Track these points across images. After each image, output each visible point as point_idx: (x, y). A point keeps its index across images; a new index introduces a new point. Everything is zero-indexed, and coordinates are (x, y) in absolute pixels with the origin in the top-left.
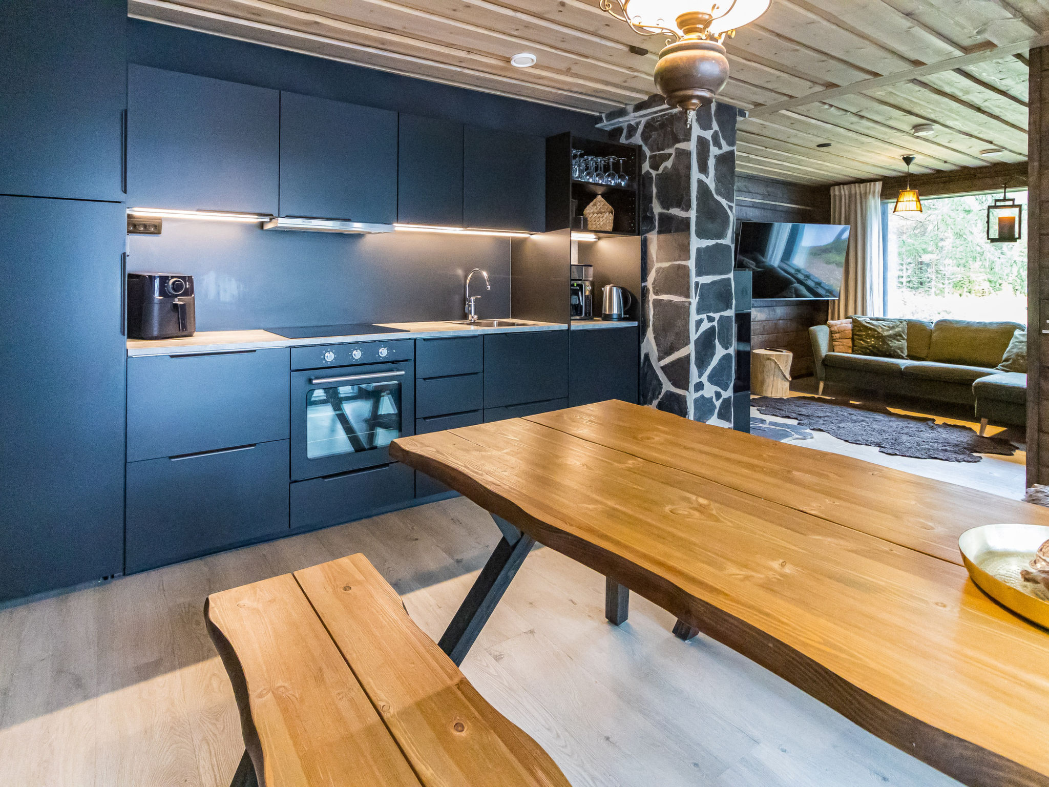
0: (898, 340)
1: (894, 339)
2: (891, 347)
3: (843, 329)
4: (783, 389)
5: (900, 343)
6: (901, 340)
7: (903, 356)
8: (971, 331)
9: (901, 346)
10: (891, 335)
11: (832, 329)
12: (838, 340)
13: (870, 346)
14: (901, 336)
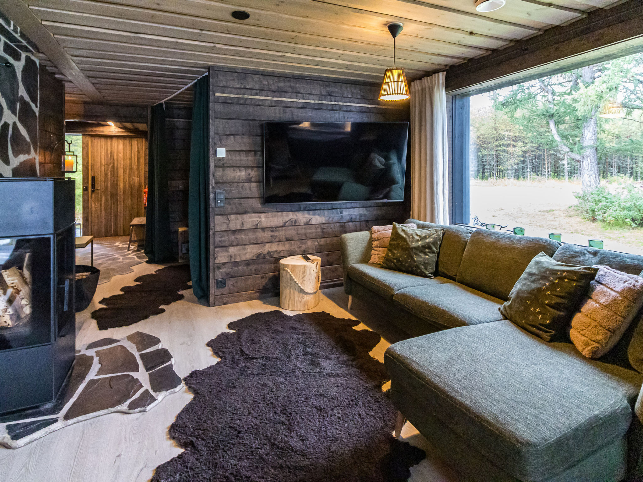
0: (426, 254)
1: (421, 252)
2: (415, 261)
3: (382, 236)
4: (300, 302)
5: (427, 257)
6: (429, 254)
7: (425, 274)
8: (496, 248)
9: (426, 261)
10: (418, 247)
11: (373, 236)
12: (376, 249)
13: (395, 259)
14: (430, 248)
